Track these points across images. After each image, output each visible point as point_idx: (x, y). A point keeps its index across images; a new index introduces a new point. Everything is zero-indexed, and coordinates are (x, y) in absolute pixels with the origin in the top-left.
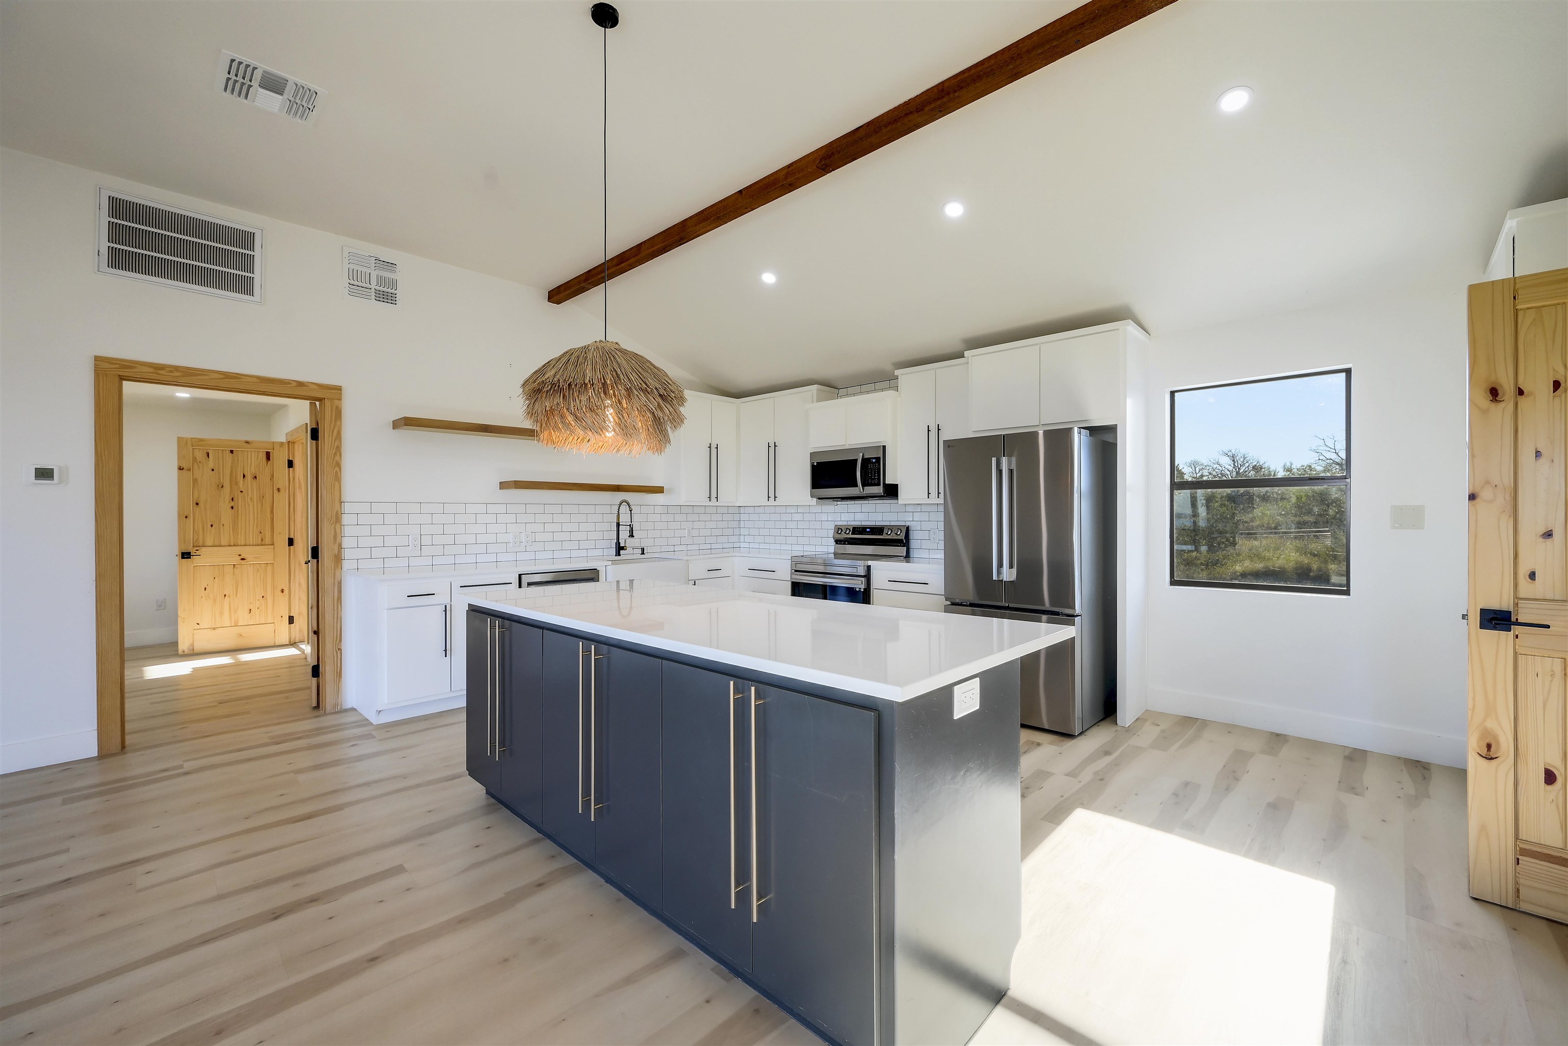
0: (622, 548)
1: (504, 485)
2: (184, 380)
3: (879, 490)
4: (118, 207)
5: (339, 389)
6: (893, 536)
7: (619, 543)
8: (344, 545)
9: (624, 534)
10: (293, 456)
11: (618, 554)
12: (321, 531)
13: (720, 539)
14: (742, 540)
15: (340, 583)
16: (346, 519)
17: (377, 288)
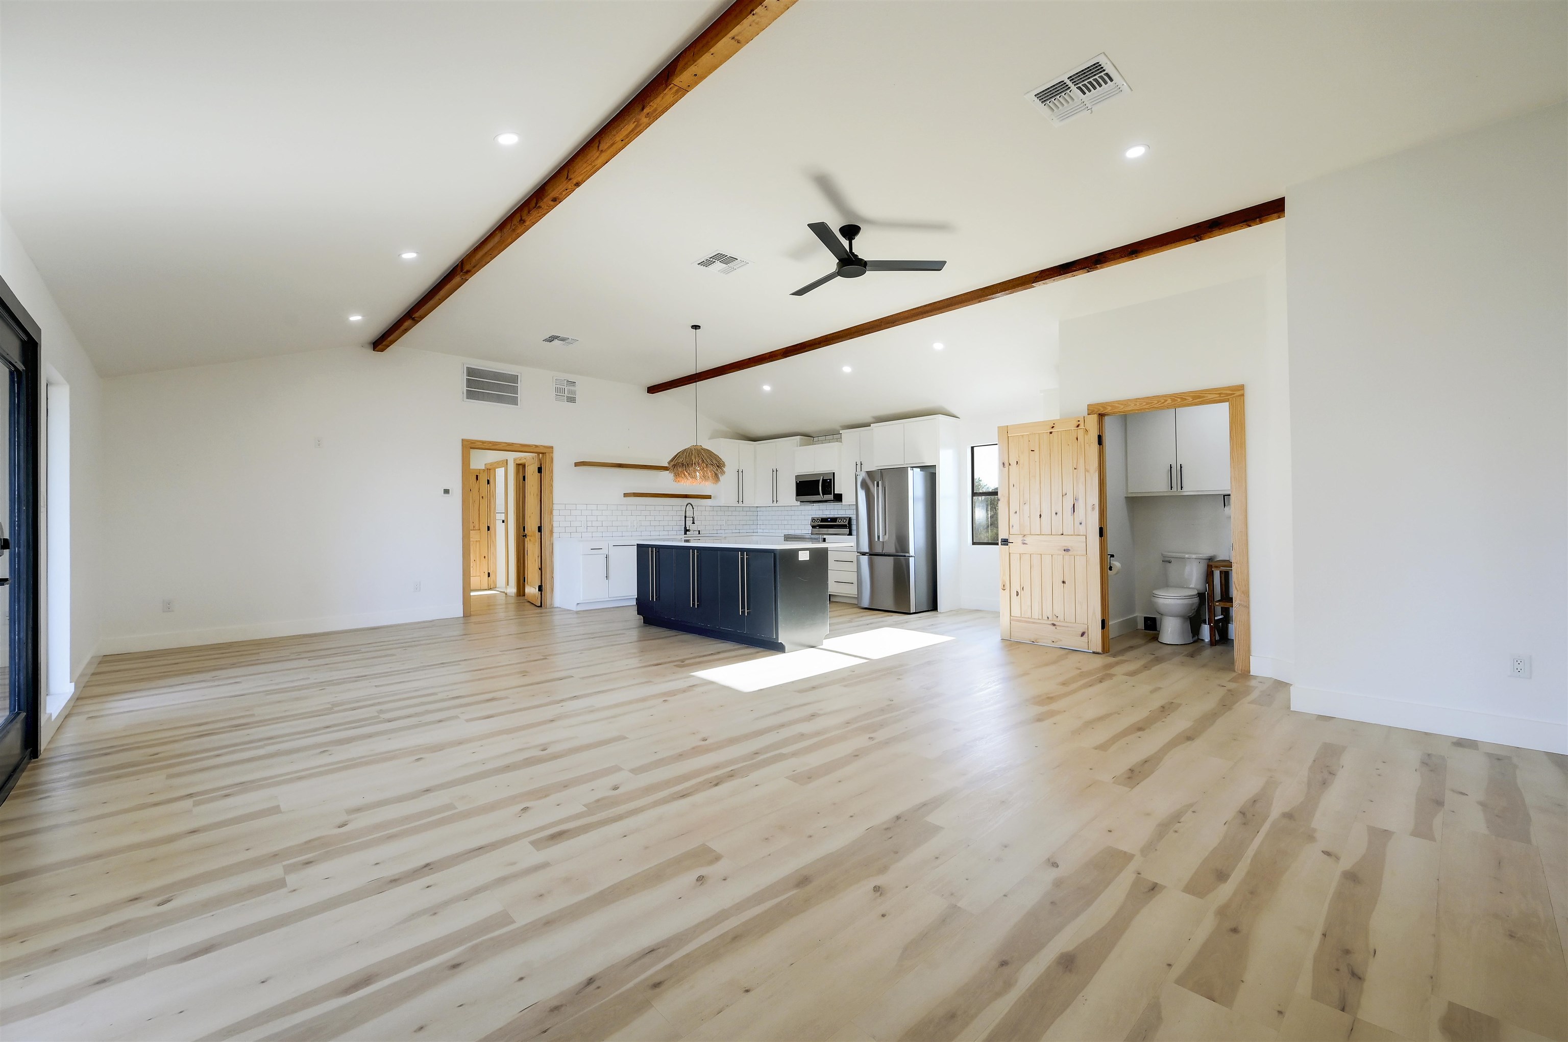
0: (688, 530)
1: (626, 495)
2: (493, 447)
3: (831, 497)
4: (471, 372)
5: (552, 447)
6: (842, 523)
7: (686, 528)
8: (554, 526)
9: (689, 522)
10: (490, 478)
11: (685, 534)
12: (543, 518)
13: (745, 527)
14: (759, 528)
15: (553, 544)
16: (555, 513)
17: (568, 395)
